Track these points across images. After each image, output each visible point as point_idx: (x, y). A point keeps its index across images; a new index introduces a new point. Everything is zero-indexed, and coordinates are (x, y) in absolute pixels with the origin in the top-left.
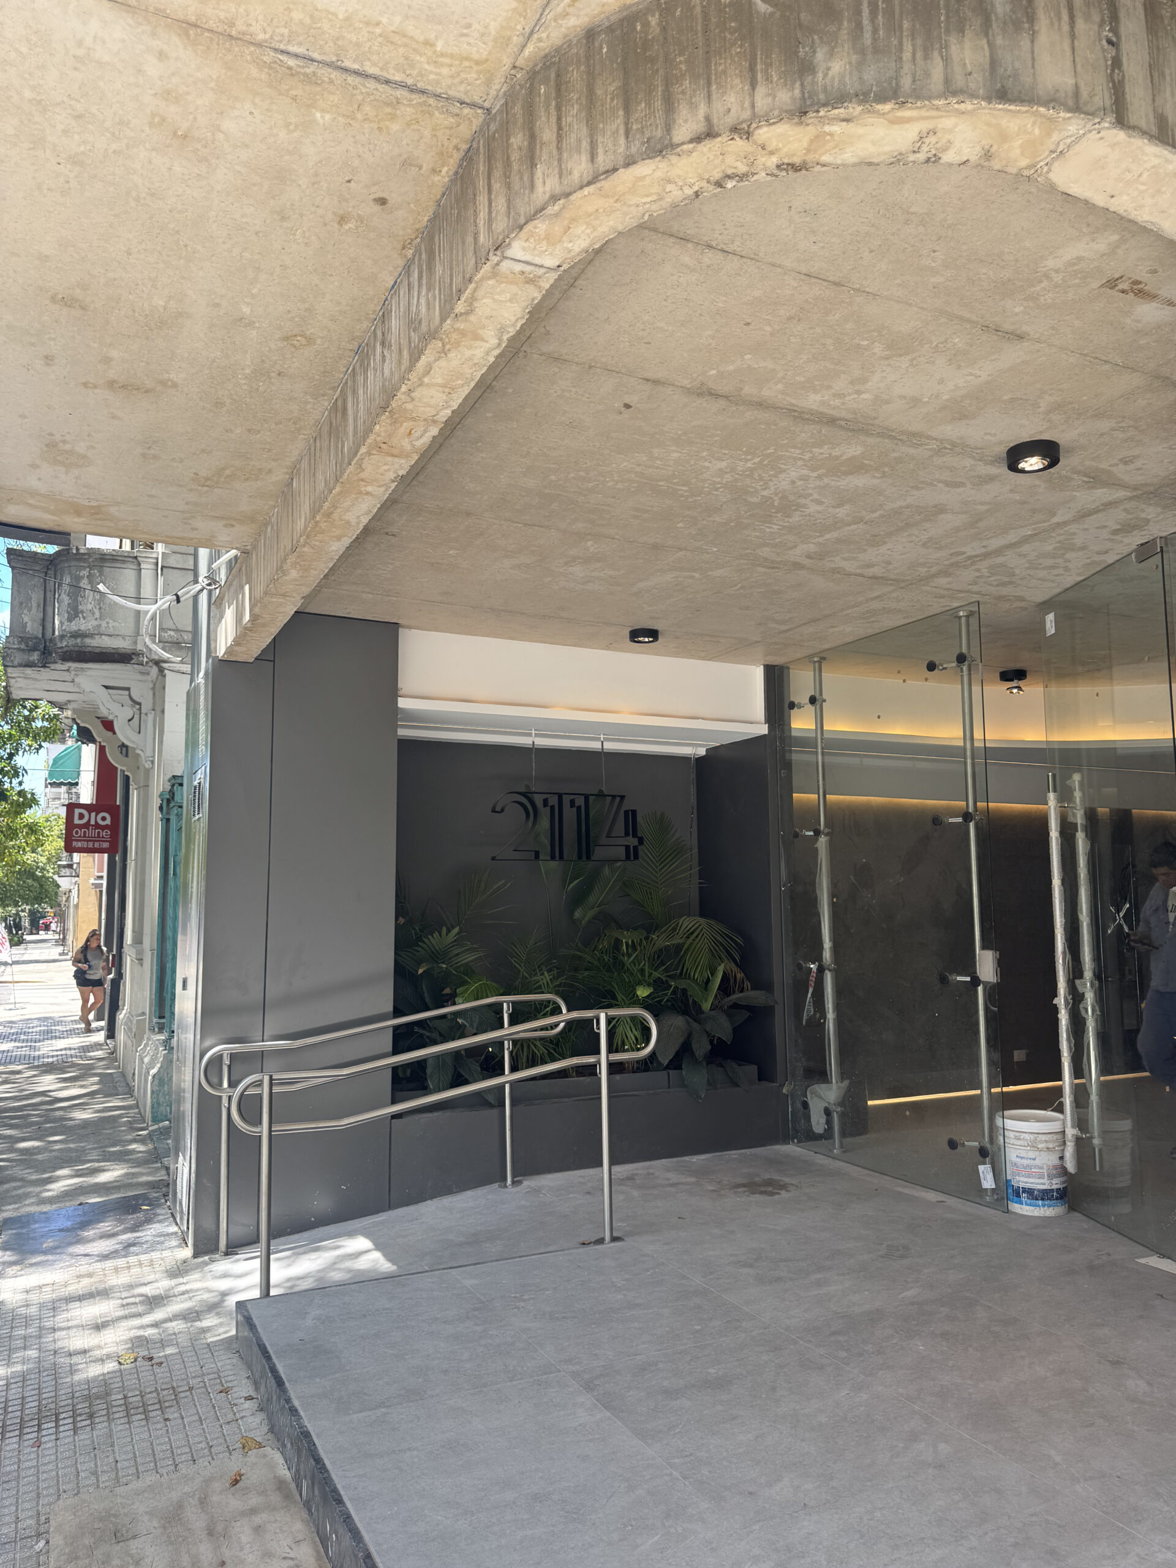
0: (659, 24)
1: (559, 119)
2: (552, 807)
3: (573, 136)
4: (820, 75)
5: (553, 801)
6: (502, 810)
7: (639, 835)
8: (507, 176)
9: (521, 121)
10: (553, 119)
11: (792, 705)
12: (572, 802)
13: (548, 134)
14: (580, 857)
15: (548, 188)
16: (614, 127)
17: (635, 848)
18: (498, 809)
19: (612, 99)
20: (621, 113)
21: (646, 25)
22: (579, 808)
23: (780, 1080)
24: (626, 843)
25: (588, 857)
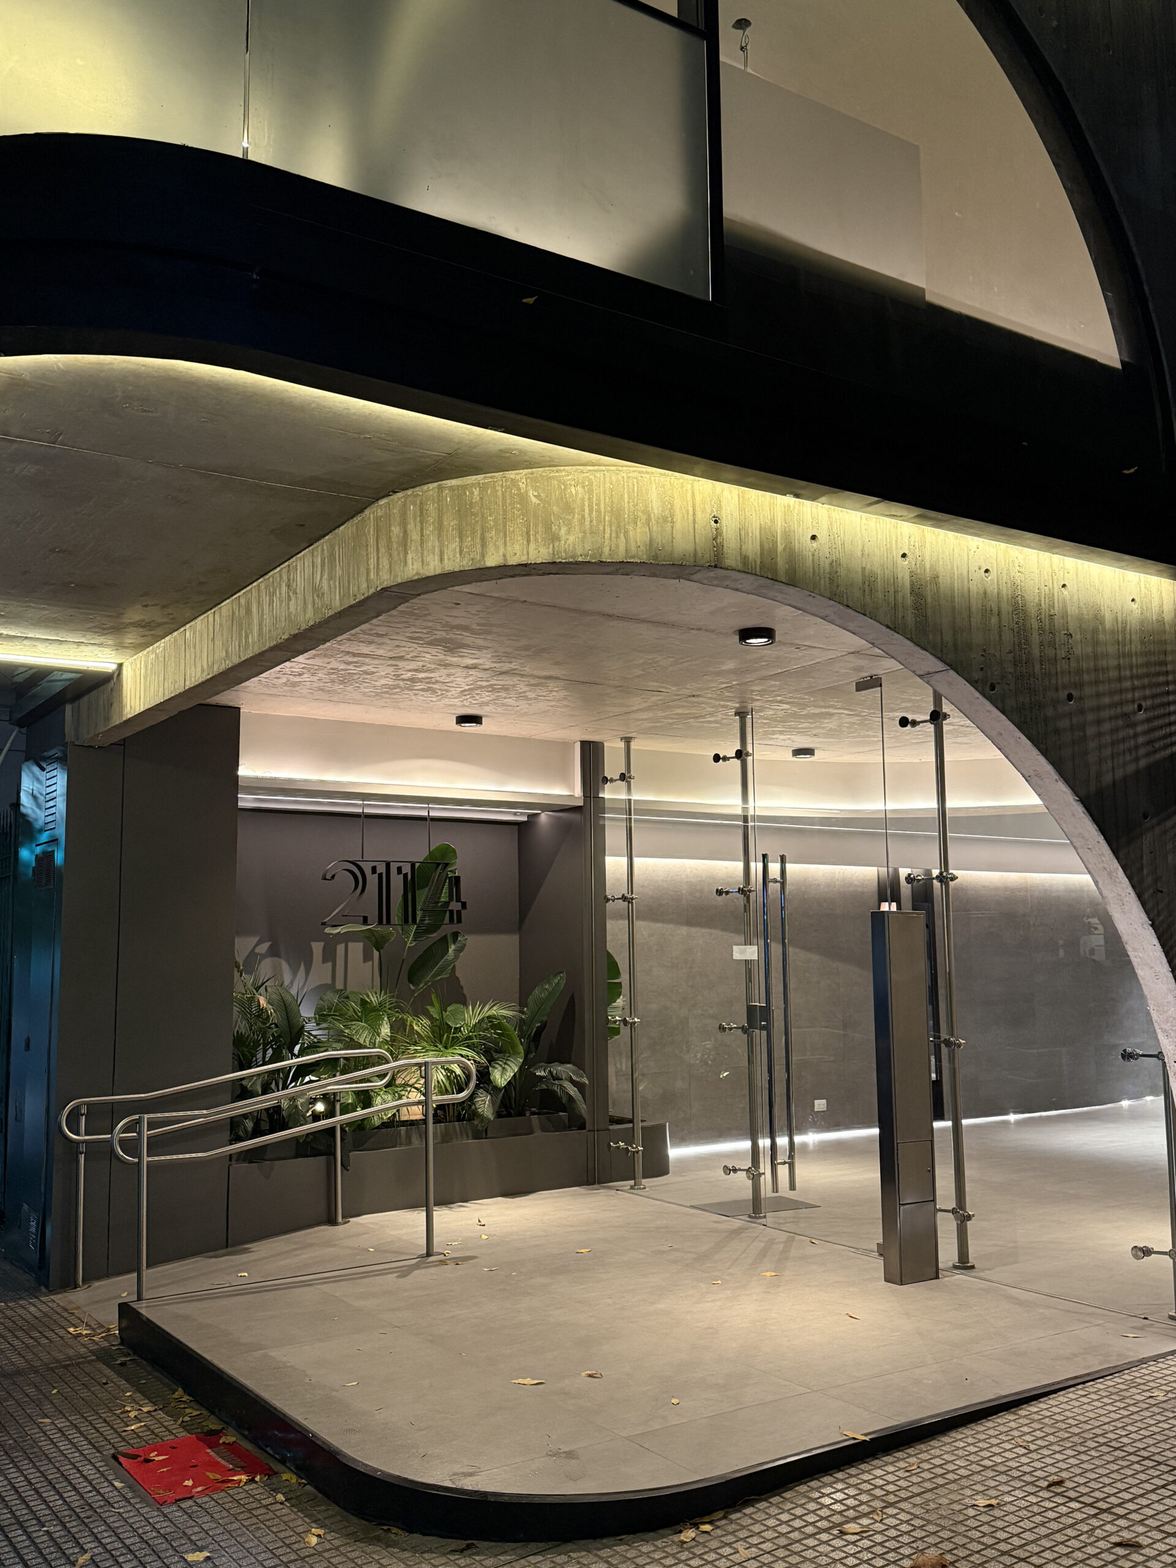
0: (479, 495)
1: (422, 530)
2: (380, 875)
3: (430, 544)
4: (563, 542)
5: (381, 869)
6: (333, 877)
7: (463, 900)
8: (389, 547)
9: (398, 519)
10: (419, 528)
11: (605, 780)
12: (399, 870)
13: (415, 536)
14: (406, 921)
15: (415, 567)
16: (454, 546)
17: (459, 912)
18: (329, 876)
19: (453, 530)
20: (457, 539)
21: (472, 493)
22: (406, 875)
23: (588, 1126)
24: (450, 908)
25: (414, 921)
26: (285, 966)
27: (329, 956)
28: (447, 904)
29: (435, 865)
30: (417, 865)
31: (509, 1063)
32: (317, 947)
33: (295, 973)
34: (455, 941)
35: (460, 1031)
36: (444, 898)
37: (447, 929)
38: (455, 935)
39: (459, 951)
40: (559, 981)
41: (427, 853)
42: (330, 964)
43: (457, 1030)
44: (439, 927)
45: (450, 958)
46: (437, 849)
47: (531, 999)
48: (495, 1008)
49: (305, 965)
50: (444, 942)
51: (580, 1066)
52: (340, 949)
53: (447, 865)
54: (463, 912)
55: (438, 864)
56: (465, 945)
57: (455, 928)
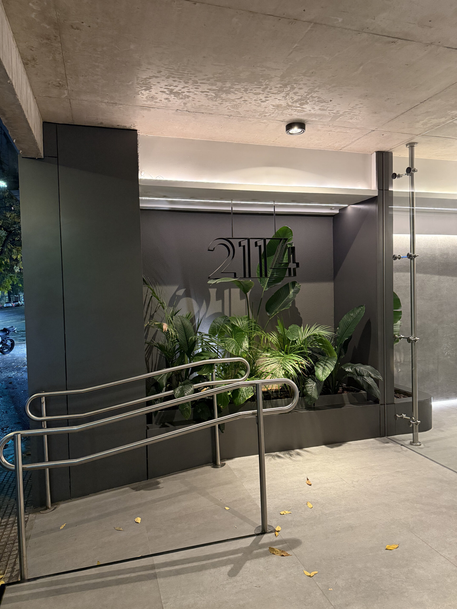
2: (244, 247)
5: (245, 243)
6: (214, 250)
7: (296, 262)
11: (395, 176)
12: (256, 244)
14: (261, 275)
17: (294, 269)
18: (211, 249)
22: (260, 247)
23: (381, 402)
24: (289, 267)
25: (266, 275)
26: (194, 302)
27: (220, 296)
28: (287, 264)
29: (279, 240)
30: (268, 241)
31: (327, 364)
32: (213, 292)
33: (200, 306)
34: (293, 287)
35: (296, 343)
36: (285, 260)
37: (287, 280)
38: (294, 283)
39: (295, 293)
40: (360, 311)
41: (274, 234)
42: (220, 301)
43: (295, 342)
44: (282, 279)
45: (290, 297)
46: (280, 230)
47: (341, 323)
48: (318, 329)
49: (206, 303)
50: (287, 288)
51: (375, 366)
52: (226, 292)
53: (286, 239)
54: (297, 269)
55: (281, 239)
56: (299, 289)
57: (292, 279)
